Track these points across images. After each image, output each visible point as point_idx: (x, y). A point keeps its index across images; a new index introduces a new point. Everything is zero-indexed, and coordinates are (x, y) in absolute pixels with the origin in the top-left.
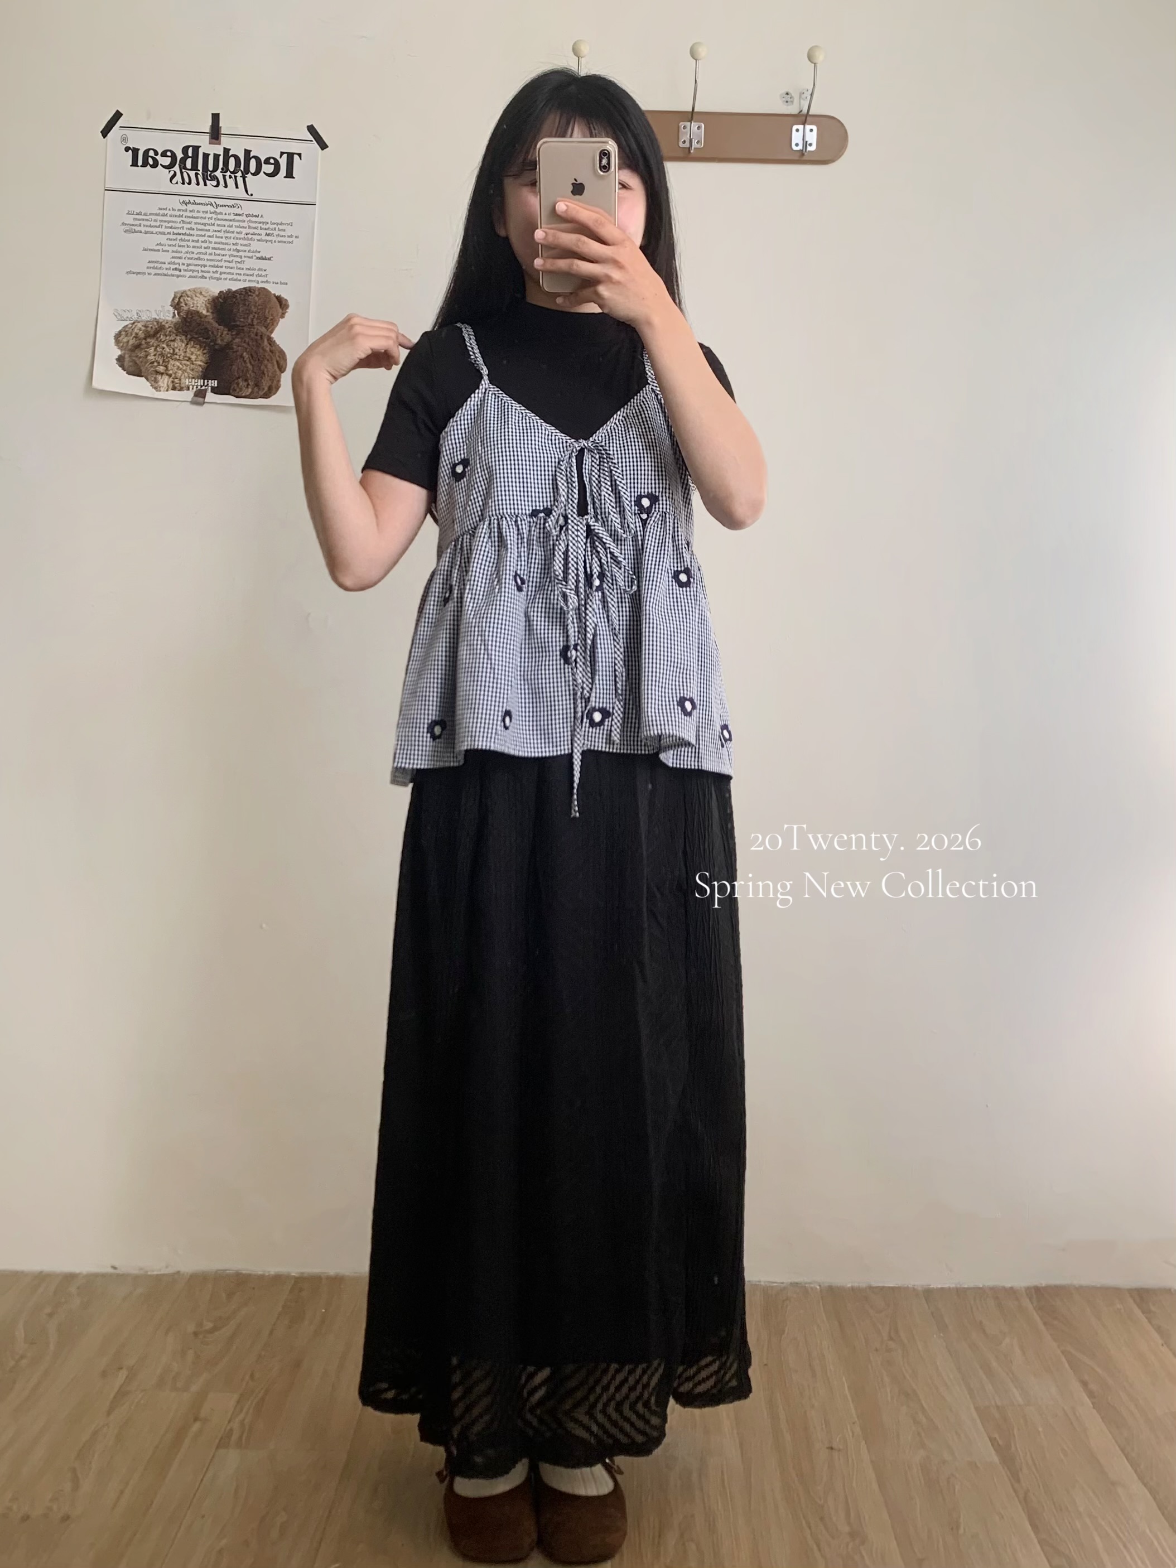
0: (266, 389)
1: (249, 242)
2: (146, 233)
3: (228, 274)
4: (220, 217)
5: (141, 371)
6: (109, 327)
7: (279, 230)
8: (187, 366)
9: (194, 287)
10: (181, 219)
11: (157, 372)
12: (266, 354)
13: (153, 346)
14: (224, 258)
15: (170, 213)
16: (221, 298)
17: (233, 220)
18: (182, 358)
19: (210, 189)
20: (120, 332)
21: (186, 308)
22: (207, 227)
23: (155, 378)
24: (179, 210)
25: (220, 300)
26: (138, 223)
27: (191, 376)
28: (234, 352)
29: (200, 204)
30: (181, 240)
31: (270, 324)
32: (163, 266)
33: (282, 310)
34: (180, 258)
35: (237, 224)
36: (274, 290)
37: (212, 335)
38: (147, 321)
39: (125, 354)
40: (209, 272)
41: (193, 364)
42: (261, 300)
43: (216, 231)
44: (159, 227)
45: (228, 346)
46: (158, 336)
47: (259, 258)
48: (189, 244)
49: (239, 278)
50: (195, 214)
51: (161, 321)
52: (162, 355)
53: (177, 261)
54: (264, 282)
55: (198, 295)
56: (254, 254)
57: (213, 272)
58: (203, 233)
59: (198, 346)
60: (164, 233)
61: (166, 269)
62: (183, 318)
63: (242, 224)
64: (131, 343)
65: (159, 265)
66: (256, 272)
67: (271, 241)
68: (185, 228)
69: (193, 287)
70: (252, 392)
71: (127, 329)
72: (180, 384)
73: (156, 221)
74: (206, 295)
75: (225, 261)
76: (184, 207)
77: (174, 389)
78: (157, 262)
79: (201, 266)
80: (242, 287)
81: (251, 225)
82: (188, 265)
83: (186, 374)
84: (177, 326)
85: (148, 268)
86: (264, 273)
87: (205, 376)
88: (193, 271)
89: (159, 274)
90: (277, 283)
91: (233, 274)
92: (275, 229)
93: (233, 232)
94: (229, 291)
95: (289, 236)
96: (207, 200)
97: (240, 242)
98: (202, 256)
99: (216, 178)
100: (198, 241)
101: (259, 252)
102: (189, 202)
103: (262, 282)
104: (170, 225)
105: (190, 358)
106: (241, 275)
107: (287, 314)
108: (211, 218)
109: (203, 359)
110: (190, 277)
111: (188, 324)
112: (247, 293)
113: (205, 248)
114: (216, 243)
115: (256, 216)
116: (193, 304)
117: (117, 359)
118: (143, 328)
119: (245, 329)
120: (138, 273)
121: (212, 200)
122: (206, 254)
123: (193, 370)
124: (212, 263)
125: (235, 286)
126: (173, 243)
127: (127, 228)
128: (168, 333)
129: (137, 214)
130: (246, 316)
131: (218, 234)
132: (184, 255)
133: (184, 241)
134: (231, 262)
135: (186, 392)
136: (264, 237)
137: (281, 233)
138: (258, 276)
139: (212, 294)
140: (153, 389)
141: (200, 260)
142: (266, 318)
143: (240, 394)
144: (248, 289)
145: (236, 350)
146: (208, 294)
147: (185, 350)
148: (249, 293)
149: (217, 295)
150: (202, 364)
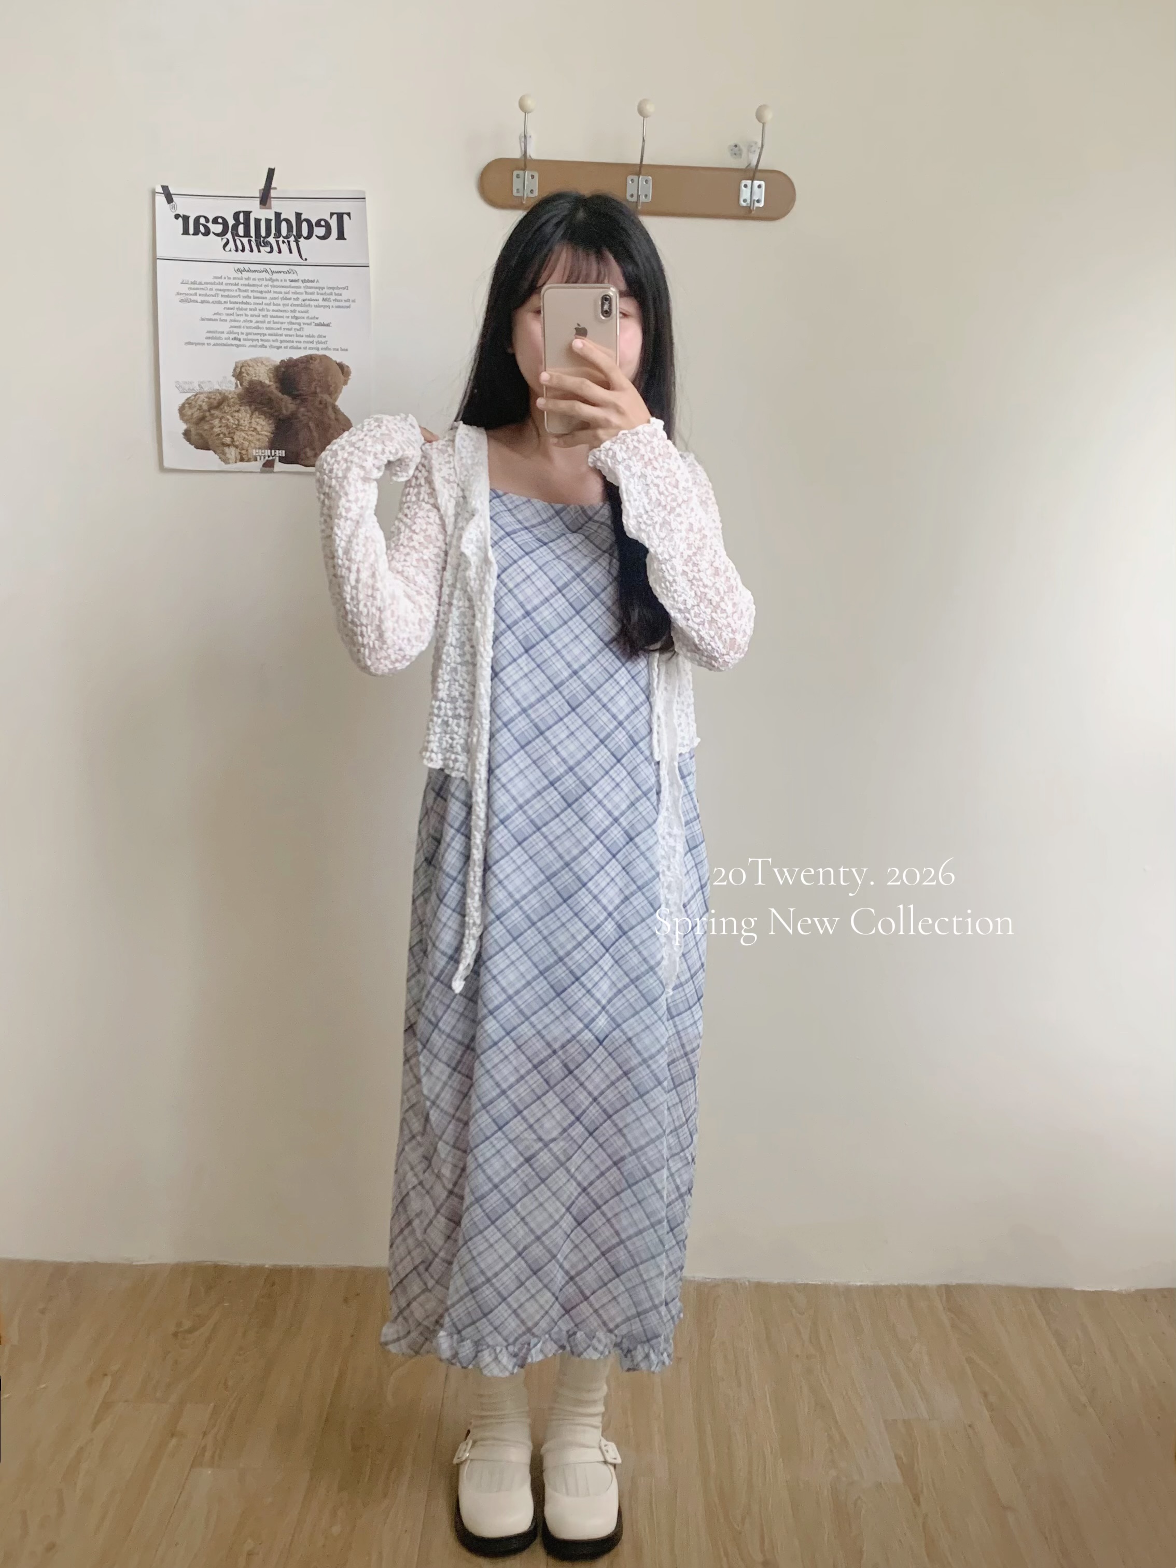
1: (307, 308)
2: (202, 302)
3: (290, 342)
4: (276, 283)
5: (207, 443)
6: (172, 400)
7: (336, 294)
8: (253, 436)
10: (236, 288)
11: (224, 445)
12: (332, 423)
13: (217, 417)
14: (284, 326)
15: (226, 281)
16: (282, 367)
17: (290, 287)
18: (247, 428)
19: (263, 255)
20: (183, 405)
21: (248, 378)
22: (264, 295)
23: (223, 451)
24: (234, 278)
25: (282, 369)
26: (193, 292)
27: (258, 446)
28: (300, 421)
29: (255, 271)
30: (238, 309)
31: (332, 390)
32: (222, 335)
33: (345, 377)
34: (240, 327)
35: (294, 290)
36: (336, 357)
37: (276, 405)
38: (210, 392)
39: (190, 427)
40: (269, 341)
41: (259, 434)
42: (323, 368)
43: (272, 299)
44: (215, 296)
45: (293, 415)
46: (222, 407)
47: (317, 325)
48: (247, 312)
49: (299, 346)
50: (251, 282)
51: (223, 392)
52: (227, 426)
53: (235, 330)
54: (325, 349)
55: (259, 364)
56: (312, 321)
57: (274, 341)
59: (263, 417)
60: (219, 302)
61: (226, 339)
62: (246, 388)
63: (298, 291)
64: (195, 416)
65: (218, 335)
66: (316, 339)
67: (328, 307)
68: (241, 297)
69: (254, 356)
71: (190, 402)
72: (247, 454)
73: (211, 289)
74: (268, 364)
75: (284, 329)
76: (239, 275)
77: (242, 460)
78: (214, 332)
79: (260, 334)
80: (303, 355)
81: (308, 290)
82: (247, 334)
83: (253, 445)
84: (240, 397)
85: (208, 338)
86: (323, 340)
87: (273, 446)
88: (253, 340)
89: (218, 345)
90: (338, 350)
91: (293, 342)
92: (332, 294)
93: (290, 299)
94: (290, 360)
95: (346, 301)
96: (261, 267)
97: (298, 309)
98: (260, 325)
99: (267, 244)
100: (255, 310)
101: (317, 318)
102: (245, 270)
103: (322, 349)
104: (226, 293)
105: (255, 429)
106: (300, 342)
107: (349, 382)
108: (266, 286)
109: (269, 429)
110: (250, 346)
111: (251, 394)
112: (308, 360)
113: (263, 316)
114: (273, 311)
115: (312, 281)
116: (255, 373)
117: (183, 434)
118: (206, 400)
119: (310, 398)
120: (196, 344)
121: (267, 267)
122: (264, 322)
123: (259, 440)
124: (271, 332)
125: (296, 355)
126: (231, 312)
127: (182, 297)
128: (231, 404)
129: (192, 283)
130: (309, 385)
131: (276, 302)
132: (243, 324)
133: (242, 309)
134: (290, 329)
135: (253, 463)
136: (321, 303)
137: (338, 298)
138: (318, 342)
139: (273, 363)
140: (222, 462)
141: (259, 328)
142: (329, 386)
143: (307, 462)
144: (309, 357)
145: (301, 419)
146: (270, 363)
147: (250, 421)
148: (311, 361)
149: (278, 364)
150: (269, 434)
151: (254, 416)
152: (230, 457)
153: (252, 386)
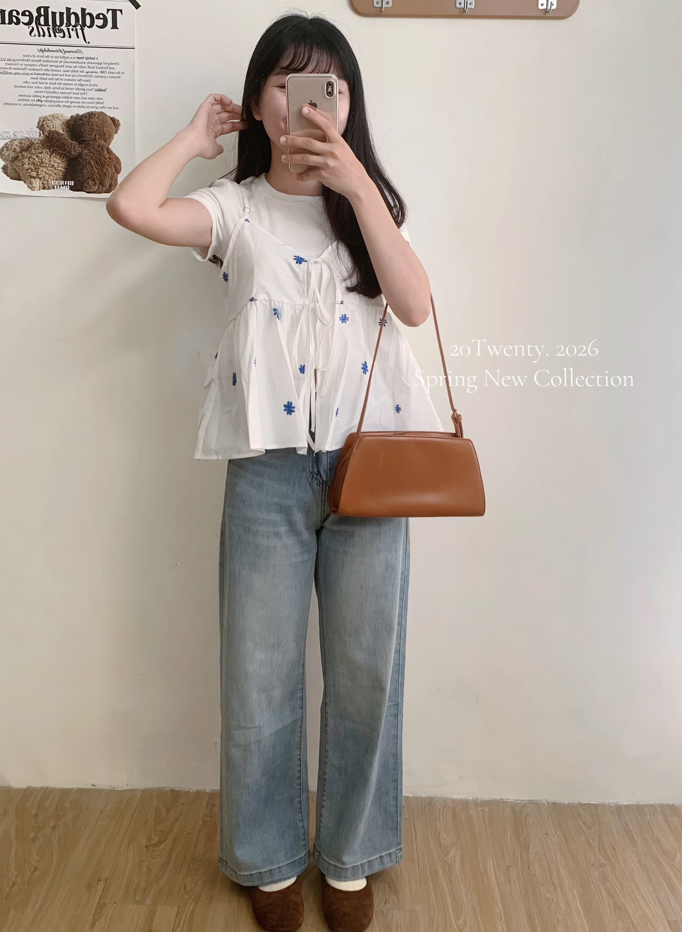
0: (108, 186)
1: (90, 78)
2: (15, 74)
3: (76, 103)
4: (67, 60)
5: (19, 175)
7: (110, 68)
8: (51, 171)
9: (52, 114)
10: (38, 63)
11: (31, 177)
13: (27, 158)
14: (73, 91)
15: (32, 58)
16: (72, 121)
17: (78, 62)
18: (48, 165)
19: (58, 39)
20: (3, 148)
21: (48, 129)
23: (30, 181)
24: (38, 56)
26: (9, 66)
27: (55, 178)
28: (84, 160)
29: (52, 51)
30: (41, 79)
31: (107, 138)
32: (29, 98)
33: (116, 127)
34: (41, 92)
35: (80, 65)
36: (110, 113)
37: (67, 148)
38: (21, 139)
39: (7, 164)
40: (62, 102)
41: (56, 170)
42: (100, 121)
44: (23, 69)
45: (80, 155)
46: (30, 150)
47: (98, 90)
48: (48, 81)
49: (84, 106)
50: (50, 59)
51: (31, 139)
52: (34, 164)
53: (39, 94)
54: (102, 108)
55: (56, 119)
56: (93, 87)
57: (65, 102)
58: (56, 73)
59: (59, 157)
60: (27, 74)
61: (32, 100)
62: (47, 136)
63: (83, 65)
64: (11, 156)
65: (27, 98)
67: (105, 77)
68: (43, 70)
70: (98, 189)
71: (7, 146)
72: (48, 184)
73: (21, 65)
74: (61, 119)
75: (73, 93)
76: (41, 54)
77: (44, 188)
78: (25, 96)
79: (57, 97)
80: (86, 112)
81: (90, 65)
82: (47, 97)
83: (52, 177)
84: (43, 142)
85: (19, 100)
86: (101, 101)
87: (65, 178)
88: (51, 102)
89: (26, 105)
90: (111, 108)
91: (79, 103)
92: (107, 67)
93: (77, 71)
94: (78, 115)
95: (117, 73)
96: (57, 48)
97: (83, 78)
98: (56, 90)
99: (62, 31)
100: (53, 79)
101: (97, 85)
102: (45, 50)
103: (100, 108)
104: (32, 68)
105: (53, 166)
106: (85, 103)
107: (119, 130)
108: (61, 62)
109: (63, 165)
110: (49, 106)
111: (50, 140)
112: (90, 116)
113: (58, 84)
114: (66, 80)
115: (93, 59)
116: (53, 126)
118: (19, 145)
119: (91, 143)
120: (12, 105)
121: (61, 48)
122: (59, 88)
123: (56, 174)
124: (64, 95)
125: (81, 112)
126: (35, 81)
128: (36, 147)
129: (8, 60)
130: (90, 133)
131: (67, 73)
132: (44, 90)
133: (43, 79)
134: (78, 94)
135: (52, 190)
136: (99, 74)
137: (112, 71)
138: (97, 103)
139: (66, 118)
140: (30, 189)
141: (55, 93)
142: (105, 135)
143: (90, 191)
144: (91, 113)
145: (85, 158)
146: (63, 118)
147: (49, 160)
148: (92, 116)
149: (69, 119)
150: (62, 169)
151: (52, 156)
152: (36, 186)
153: (51, 135)
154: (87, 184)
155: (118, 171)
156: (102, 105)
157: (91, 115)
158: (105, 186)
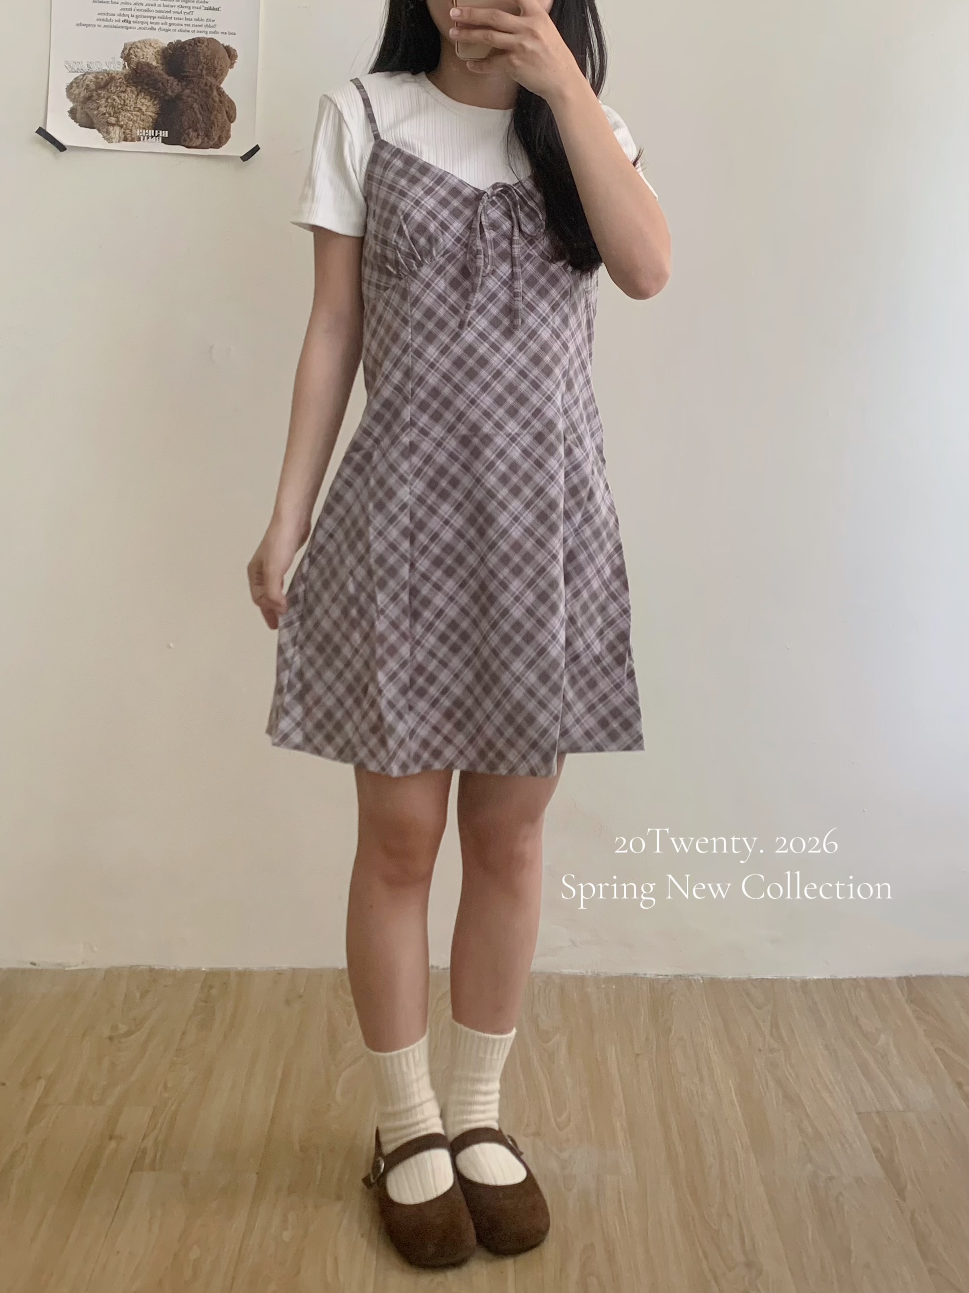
0: (216, 139)
3: (178, 25)
6: (61, 79)
11: (109, 124)
12: (216, 105)
13: (104, 98)
14: (173, 9)
16: (170, 49)
18: (132, 108)
20: (71, 83)
21: (135, 59)
23: (107, 129)
25: (171, 52)
27: (141, 126)
28: (185, 103)
31: (219, 75)
32: (113, 18)
33: (231, 60)
34: (130, 9)
38: (98, 73)
39: (77, 105)
40: (158, 23)
41: (143, 115)
45: (179, 97)
46: (109, 87)
47: (208, 9)
49: (188, 29)
51: (111, 72)
53: (126, 12)
54: (214, 33)
55: (148, 46)
56: (202, 4)
57: (162, 24)
59: (148, 97)
61: (116, 21)
62: (134, 69)
64: (82, 95)
65: (109, 17)
69: (143, 38)
71: (78, 81)
72: (131, 135)
74: (155, 46)
75: (174, 12)
77: (125, 140)
78: (107, 14)
79: (150, 17)
80: (191, 38)
82: (137, 17)
85: (98, 20)
86: (212, 24)
88: (142, 23)
89: (108, 26)
90: (226, 34)
91: (182, 25)
94: (179, 42)
98: (151, 8)
101: (207, 2)
103: (210, 32)
105: (140, 109)
106: (189, 25)
107: (235, 64)
109: (154, 110)
110: (140, 28)
111: (138, 75)
117: (69, 112)
118: (94, 79)
119: (195, 79)
120: (88, 26)
122: (155, 5)
124: (161, 15)
125: (184, 37)
130: (195, 67)
132: (133, 7)
134: (181, 13)
135: (137, 142)
138: (207, 26)
139: (161, 46)
140: (106, 141)
141: (149, 11)
142: (215, 69)
143: (190, 145)
144: (197, 40)
145: (185, 101)
146: (158, 45)
147: (135, 101)
148: (198, 44)
149: (167, 46)
150: (153, 115)
151: (139, 97)
152: (114, 136)
153: (140, 68)
154: (186, 136)
155: (232, 119)
156: (213, 30)
157: (197, 42)
158: (212, 139)
